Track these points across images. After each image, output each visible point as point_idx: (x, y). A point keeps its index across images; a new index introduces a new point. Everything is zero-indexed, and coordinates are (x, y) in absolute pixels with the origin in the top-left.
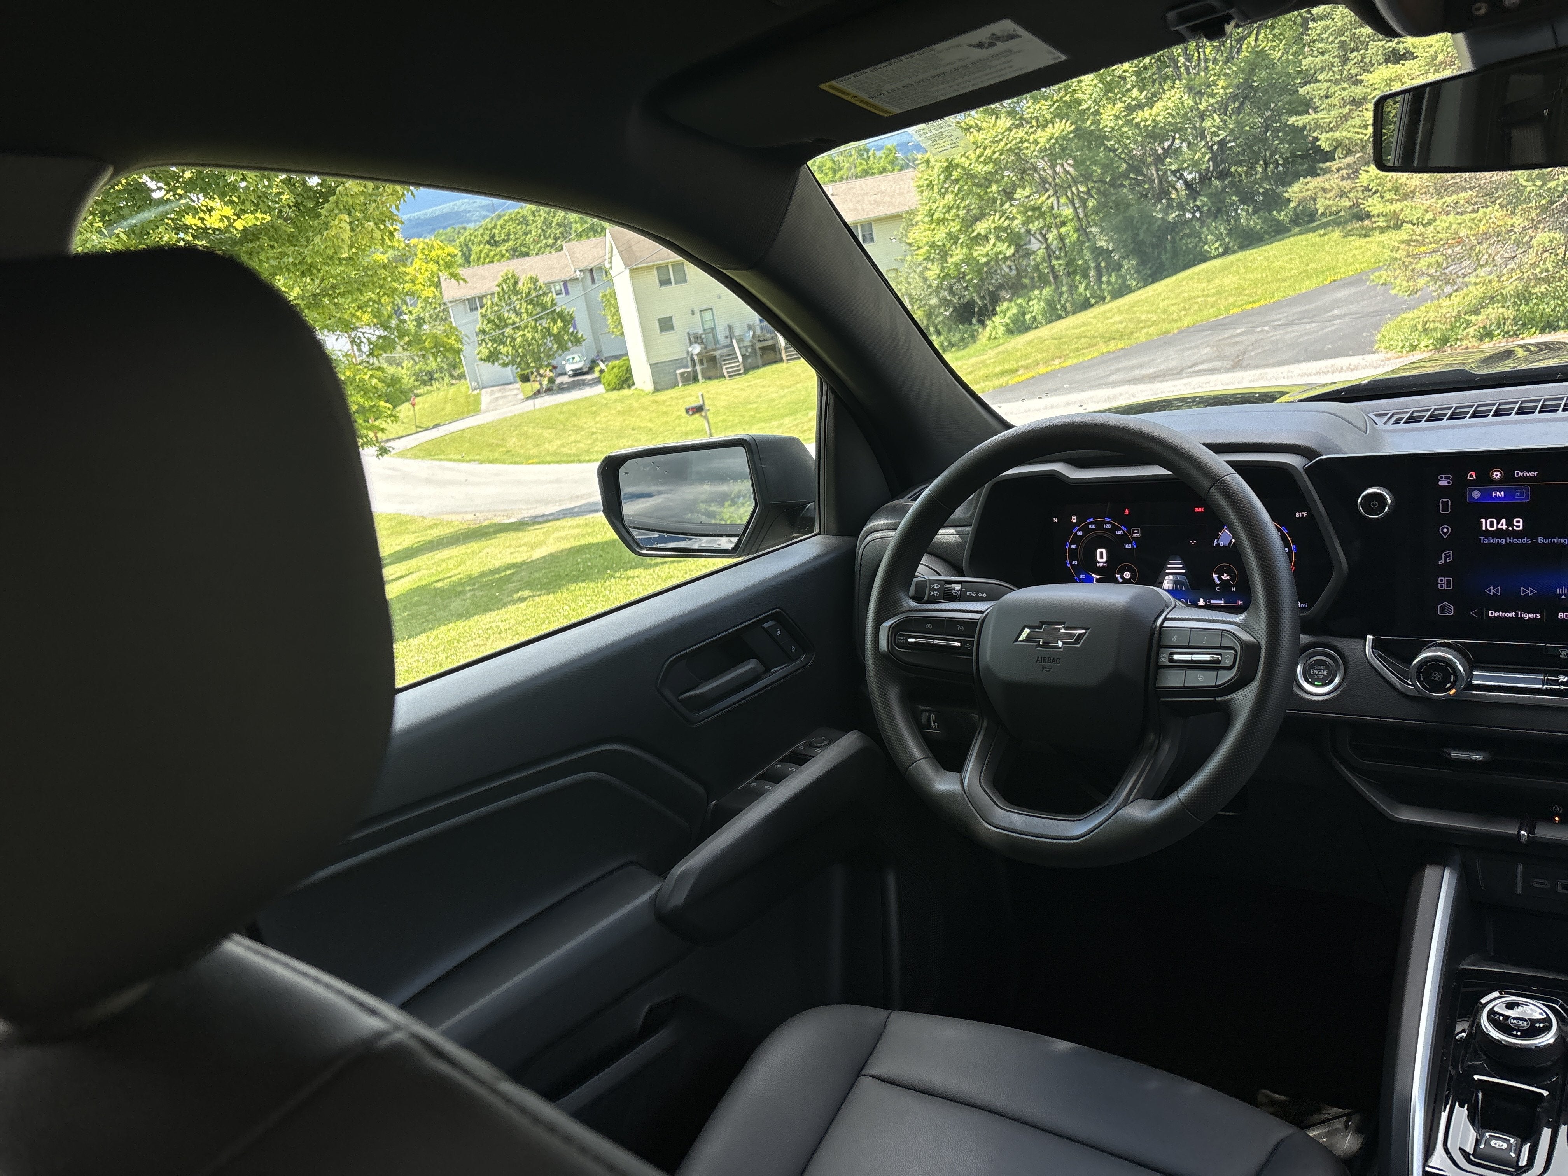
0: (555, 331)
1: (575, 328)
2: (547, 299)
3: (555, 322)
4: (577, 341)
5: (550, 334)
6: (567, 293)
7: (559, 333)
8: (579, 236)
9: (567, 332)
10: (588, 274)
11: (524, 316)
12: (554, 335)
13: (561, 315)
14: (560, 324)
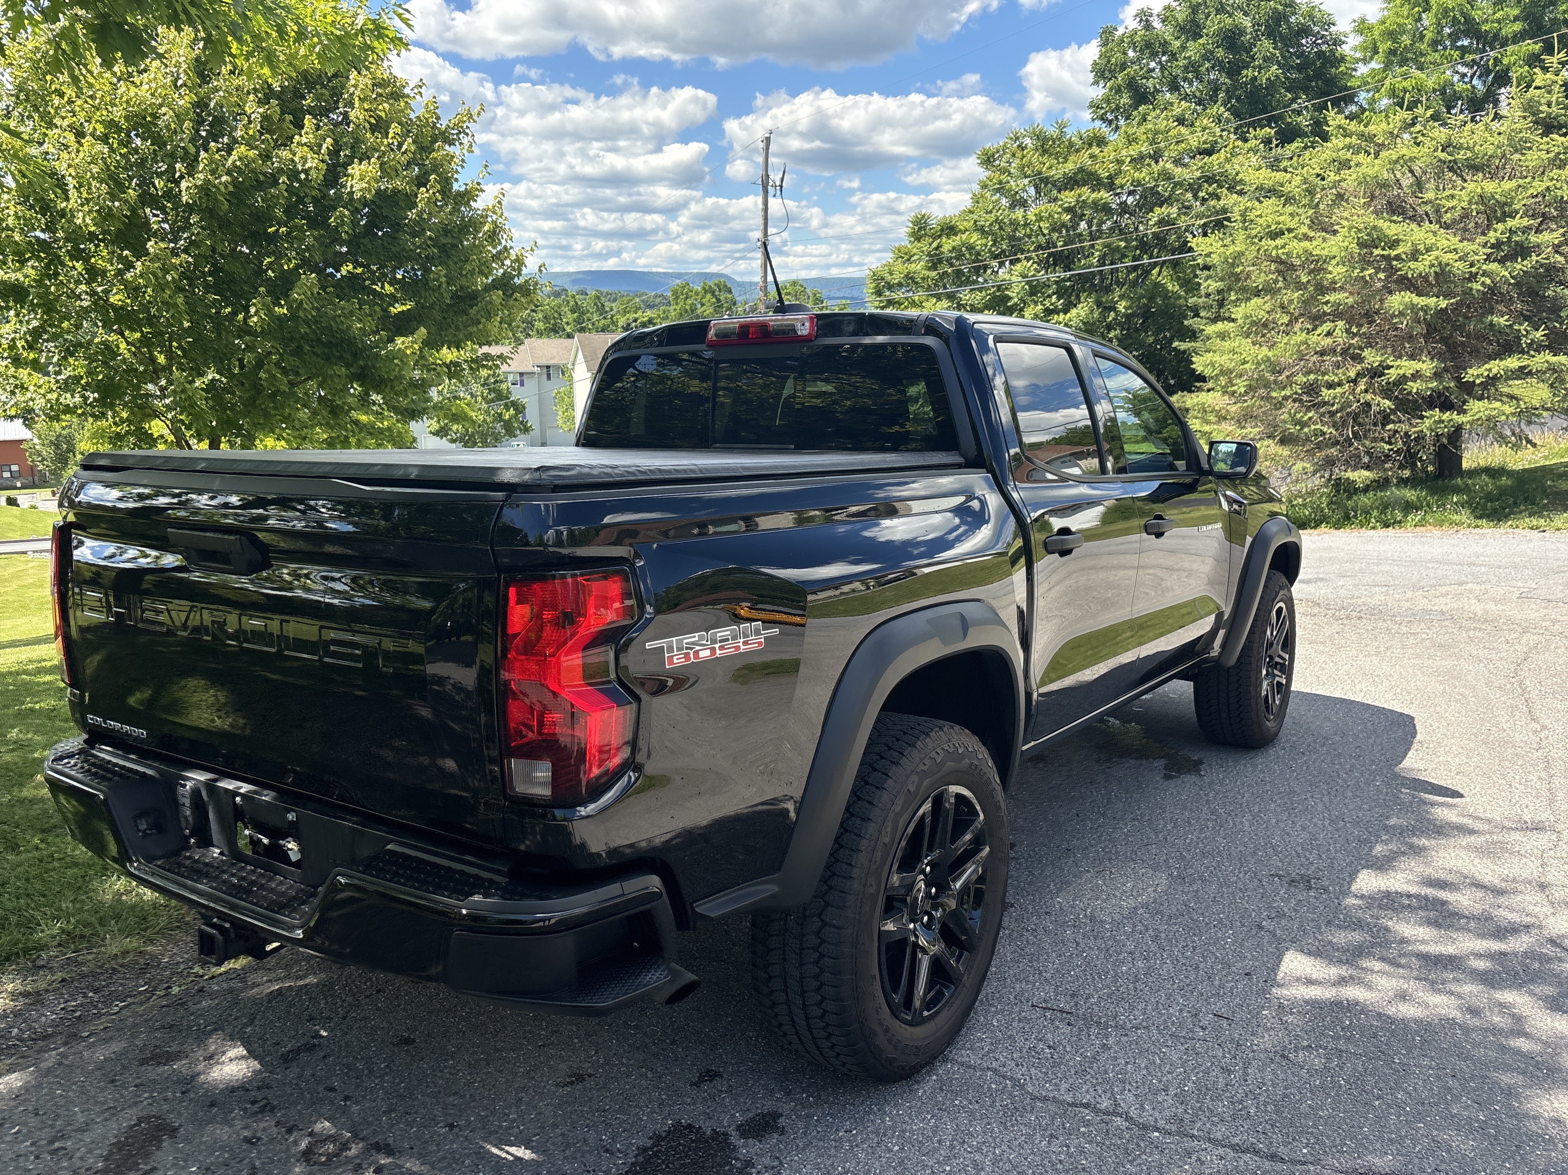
0: (507, 417)
1: (524, 417)
2: (504, 386)
3: (508, 410)
4: (526, 430)
5: (501, 420)
6: (522, 384)
7: (510, 419)
8: (540, 334)
9: (517, 420)
10: (545, 370)
11: (479, 398)
12: (504, 421)
13: (514, 404)
14: (512, 411)
